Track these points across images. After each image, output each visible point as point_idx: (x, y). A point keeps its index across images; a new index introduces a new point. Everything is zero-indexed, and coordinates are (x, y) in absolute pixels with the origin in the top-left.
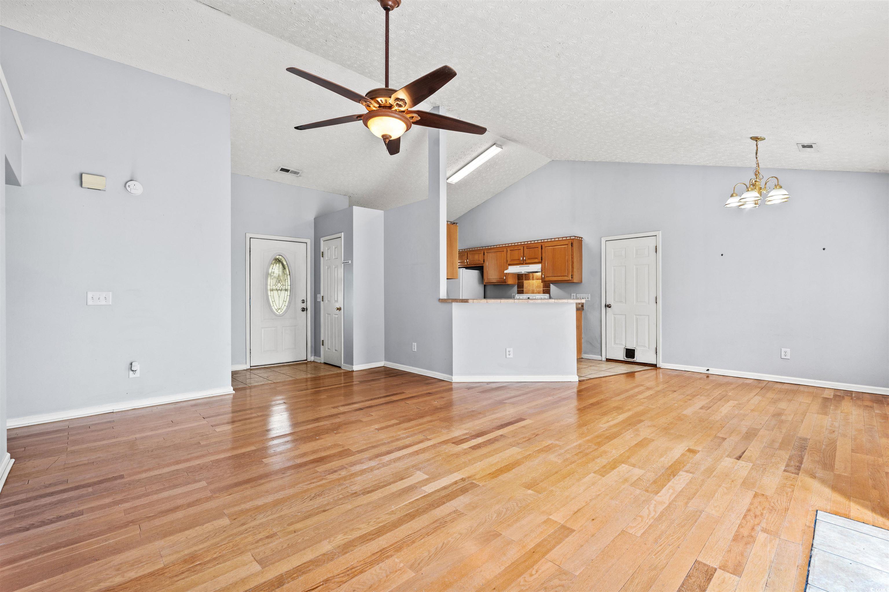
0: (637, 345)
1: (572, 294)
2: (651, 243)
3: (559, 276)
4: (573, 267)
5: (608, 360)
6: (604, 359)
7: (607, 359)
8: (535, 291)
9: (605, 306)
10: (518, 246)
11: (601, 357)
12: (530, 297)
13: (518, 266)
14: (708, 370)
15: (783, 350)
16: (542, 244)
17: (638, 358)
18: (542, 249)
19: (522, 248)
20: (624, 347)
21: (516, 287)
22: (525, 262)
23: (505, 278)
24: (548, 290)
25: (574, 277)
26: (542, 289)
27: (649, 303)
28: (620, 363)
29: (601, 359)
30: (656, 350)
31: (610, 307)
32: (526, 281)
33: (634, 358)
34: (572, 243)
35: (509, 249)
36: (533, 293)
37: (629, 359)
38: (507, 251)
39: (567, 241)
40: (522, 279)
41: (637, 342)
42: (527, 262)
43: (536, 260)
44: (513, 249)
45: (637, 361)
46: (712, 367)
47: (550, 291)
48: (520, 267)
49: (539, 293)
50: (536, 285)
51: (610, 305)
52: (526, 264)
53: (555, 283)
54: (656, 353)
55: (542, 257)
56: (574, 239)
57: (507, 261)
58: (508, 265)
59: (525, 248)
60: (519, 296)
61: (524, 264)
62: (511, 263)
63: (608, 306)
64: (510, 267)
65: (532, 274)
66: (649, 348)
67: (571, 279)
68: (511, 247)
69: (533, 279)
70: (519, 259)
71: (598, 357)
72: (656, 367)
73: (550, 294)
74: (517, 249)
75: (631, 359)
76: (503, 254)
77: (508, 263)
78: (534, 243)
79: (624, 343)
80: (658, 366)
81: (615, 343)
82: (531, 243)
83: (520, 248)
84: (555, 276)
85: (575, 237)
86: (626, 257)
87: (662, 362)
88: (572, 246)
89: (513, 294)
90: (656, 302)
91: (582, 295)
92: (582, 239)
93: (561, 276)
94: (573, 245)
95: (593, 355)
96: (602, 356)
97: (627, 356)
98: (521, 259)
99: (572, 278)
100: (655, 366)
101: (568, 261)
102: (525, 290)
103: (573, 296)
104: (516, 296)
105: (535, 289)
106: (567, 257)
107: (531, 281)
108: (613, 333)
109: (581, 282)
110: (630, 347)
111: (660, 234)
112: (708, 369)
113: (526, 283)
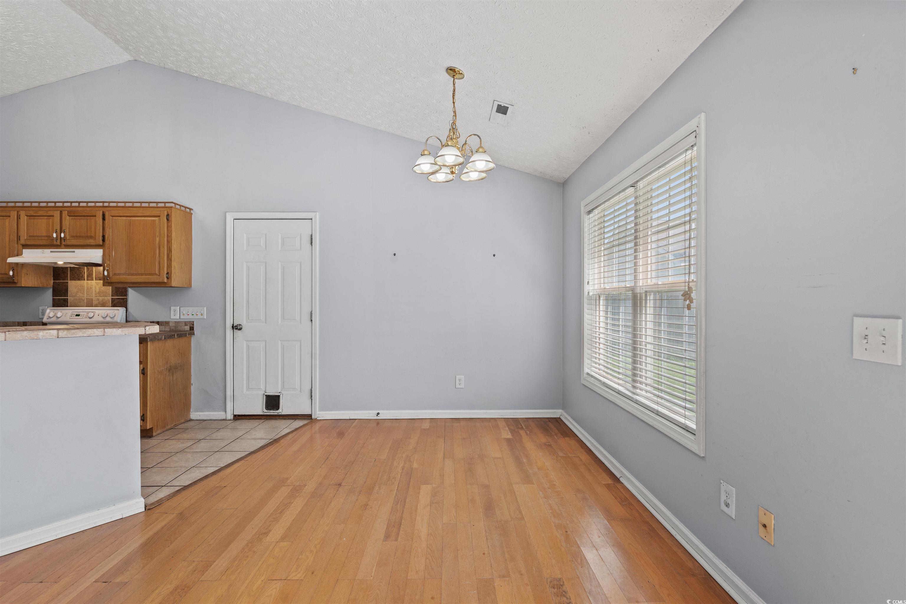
0: (283, 387)
1: (172, 308)
2: (304, 228)
3: (142, 275)
4: (169, 259)
5: (237, 417)
6: (230, 416)
7: (235, 416)
8: (95, 302)
9: (233, 327)
10: (45, 209)
11: (224, 413)
12: (81, 313)
13: (48, 251)
14: (378, 414)
15: (458, 377)
16: (104, 209)
17: (285, 408)
18: (104, 219)
19: (57, 214)
20: (263, 392)
21: (50, 292)
22: (63, 243)
23: (11, 273)
24: (123, 299)
25: (173, 276)
26: (110, 298)
27: (301, 322)
28: (257, 419)
29: (224, 418)
30: (311, 393)
31: (240, 329)
32: (74, 282)
33: (278, 408)
34: (168, 215)
35: (22, 214)
36: (90, 304)
37: (271, 411)
38: (18, 217)
39: (157, 209)
40: (66, 278)
41: (283, 382)
42: (68, 243)
43: (91, 242)
44: (32, 214)
45: (284, 413)
46: (383, 410)
47: (127, 301)
48: (51, 252)
49: (103, 305)
50: (98, 290)
51: (240, 325)
52: (68, 246)
53: (136, 285)
54: (311, 397)
55: (104, 237)
56: (171, 207)
57: (19, 238)
58: (20, 247)
59: (65, 213)
60: (56, 311)
61: (63, 246)
62: (29, 243)
63: (236, 328)
64: (24, 251)
65: (88, 270)
66: (301, 391)
67: (166, 280)
68: (30, 209)
69: (90, 277)
70: (50, 237)
71: (220, 415)
72: (311, 419)
73: (126, 308)
74: (45, 214)
75: (274, 411)
76: (7, 224)
77: (22, 241)
78: (87, 207)
79: (262, 387)
80: (313, 417)
81: (248, 388)
82: (79, 207)
83: (51, 213)
84: (132, 275)
85: (175, 204)
86: (266, 249)
87: (321, 409)
88: (168, 220)
89: (41, 308)
90: (311, 320)
91: (190, 309)
92: (192, 212)
93: (146, 274)
94: (170, 219)
95: (212, 411)
96: (226, 412)
97: (268, 408)
98: (55, 235)
99: (168, 278)
100: (309, 417)
101: (159, 248)
102: (70, 299)
103: (175, 311)
104: (48, 311)
105: (94, 298)
106: (157, 239)
107: (86, 281)
108: (245, 372)
109: (189, 286)
110: (272, 392)
111: (317, 217)
112: (377, 412)
113: (73, 285)
